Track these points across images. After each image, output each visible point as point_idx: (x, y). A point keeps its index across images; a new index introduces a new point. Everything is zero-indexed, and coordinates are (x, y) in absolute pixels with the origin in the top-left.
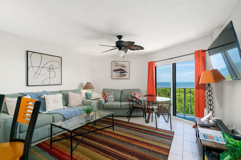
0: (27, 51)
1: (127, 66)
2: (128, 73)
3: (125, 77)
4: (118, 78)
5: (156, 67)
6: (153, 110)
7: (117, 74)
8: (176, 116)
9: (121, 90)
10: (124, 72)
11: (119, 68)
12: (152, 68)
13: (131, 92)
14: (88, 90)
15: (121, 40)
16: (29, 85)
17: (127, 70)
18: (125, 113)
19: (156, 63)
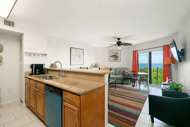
0: (71, 48)
1: (119, 53)
2: (120, 57)
3: (118, 60)
4: (113, 61)
5: (138, 54)
6: (137, 80)
7: (113, 58)
8: (151, 84)
9: (115, 68)
10: (117, 57)
11: (114, 54)
12: (135, 54)
13: (122, 70)
14: (96, 68)
15: (119, 41)
16: (71, 64)
17: (119, 56)
18: (119, 82)
19: (138, 52)
